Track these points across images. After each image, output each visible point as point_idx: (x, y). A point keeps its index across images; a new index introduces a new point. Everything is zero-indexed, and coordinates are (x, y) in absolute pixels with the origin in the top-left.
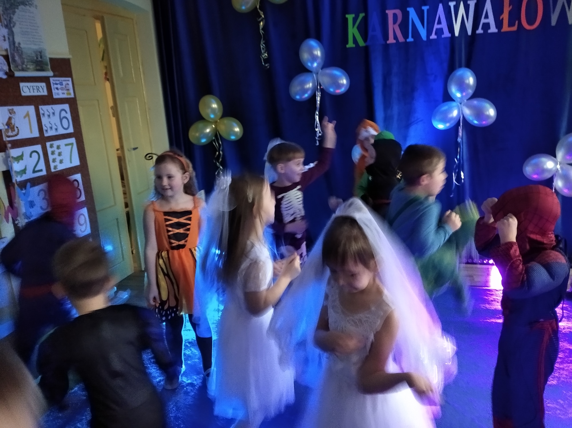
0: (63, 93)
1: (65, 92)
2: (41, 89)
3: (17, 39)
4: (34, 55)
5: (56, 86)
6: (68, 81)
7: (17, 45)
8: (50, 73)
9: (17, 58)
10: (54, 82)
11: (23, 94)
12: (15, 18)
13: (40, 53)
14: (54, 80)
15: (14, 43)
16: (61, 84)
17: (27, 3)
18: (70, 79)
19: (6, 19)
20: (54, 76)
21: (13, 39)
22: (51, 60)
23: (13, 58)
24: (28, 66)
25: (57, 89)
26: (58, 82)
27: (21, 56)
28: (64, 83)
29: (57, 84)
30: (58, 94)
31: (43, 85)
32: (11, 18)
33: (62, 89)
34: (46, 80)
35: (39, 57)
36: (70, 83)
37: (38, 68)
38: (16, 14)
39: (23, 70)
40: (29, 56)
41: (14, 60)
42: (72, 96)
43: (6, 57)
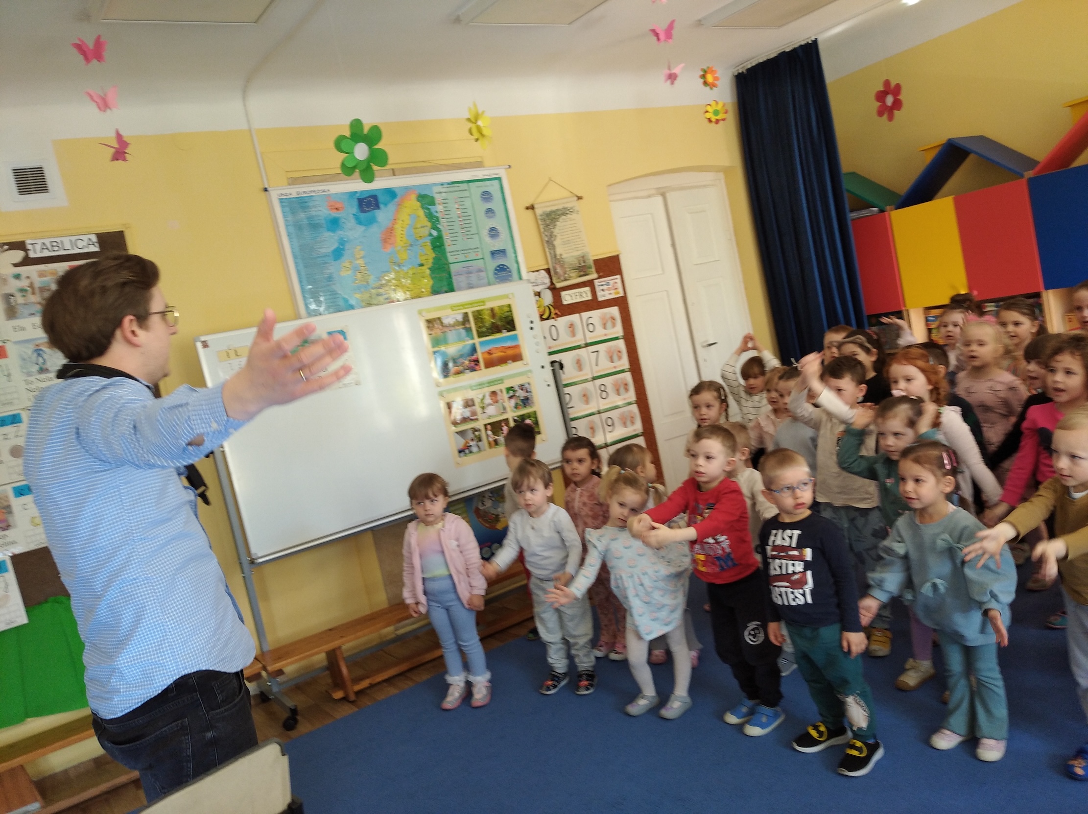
0: (610, 294)
1: (612, 291)
2: (584, 295)
3: (559, 251)
4: (576, 262)
5: (602, 288)
6: (617, 279)
7: (558, 257)
8: (595, 276)
9: (559, 270)
10: (599, 284)
11: (565, 303)
12: (556, 231)
13: (583, 258)
14: (599, 282)
15: (555, 256)
16: (608, 284)
17: (568, 212)
18: (618, 277)
19: (546, 235)
20: (600, 277)
21: (554, 252)
22: (596, 261)
23: (555, 269)
24: (571, 275)
25: (603, 290)
26: (603, 283)
27: (562, 266)
28: (611, 282)
29: (602, 285)
30: (604, 296)
31: (587, 289)
32: (552, 232)
33: (609, 289)
34: (590, 284)
35: (582, 262)
36: (619, 281)
37: (582, 273)
38: (557, 228)
39: (566, 280)
40: (571, 264)
41: (556, 273)
42: (622, 294)
43: (548, 271)
